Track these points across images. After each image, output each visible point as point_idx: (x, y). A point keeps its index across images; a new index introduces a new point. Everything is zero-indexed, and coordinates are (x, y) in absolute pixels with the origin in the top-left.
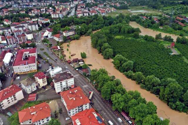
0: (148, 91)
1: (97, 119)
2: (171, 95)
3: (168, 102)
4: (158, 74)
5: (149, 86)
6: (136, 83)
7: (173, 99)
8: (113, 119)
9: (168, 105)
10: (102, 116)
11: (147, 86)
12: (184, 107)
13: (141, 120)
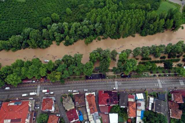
0: (20, 49)
1: (16, 105)
2: (37, 41)
3: (39, 47)
4: (13, 29)
5: (18, 46)
6: (7, 51)
7: (40, 43)
8: (23, 91)
9: (41, 48)
10: (14, 98)
11: (16, 46)
12: (49, 42)
13: (39, 75)
